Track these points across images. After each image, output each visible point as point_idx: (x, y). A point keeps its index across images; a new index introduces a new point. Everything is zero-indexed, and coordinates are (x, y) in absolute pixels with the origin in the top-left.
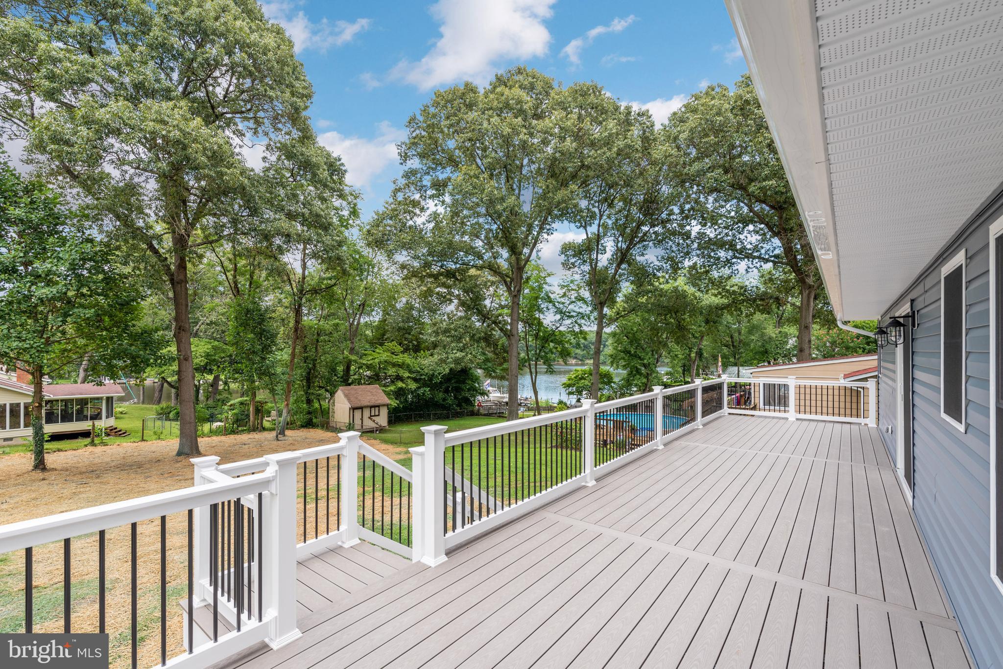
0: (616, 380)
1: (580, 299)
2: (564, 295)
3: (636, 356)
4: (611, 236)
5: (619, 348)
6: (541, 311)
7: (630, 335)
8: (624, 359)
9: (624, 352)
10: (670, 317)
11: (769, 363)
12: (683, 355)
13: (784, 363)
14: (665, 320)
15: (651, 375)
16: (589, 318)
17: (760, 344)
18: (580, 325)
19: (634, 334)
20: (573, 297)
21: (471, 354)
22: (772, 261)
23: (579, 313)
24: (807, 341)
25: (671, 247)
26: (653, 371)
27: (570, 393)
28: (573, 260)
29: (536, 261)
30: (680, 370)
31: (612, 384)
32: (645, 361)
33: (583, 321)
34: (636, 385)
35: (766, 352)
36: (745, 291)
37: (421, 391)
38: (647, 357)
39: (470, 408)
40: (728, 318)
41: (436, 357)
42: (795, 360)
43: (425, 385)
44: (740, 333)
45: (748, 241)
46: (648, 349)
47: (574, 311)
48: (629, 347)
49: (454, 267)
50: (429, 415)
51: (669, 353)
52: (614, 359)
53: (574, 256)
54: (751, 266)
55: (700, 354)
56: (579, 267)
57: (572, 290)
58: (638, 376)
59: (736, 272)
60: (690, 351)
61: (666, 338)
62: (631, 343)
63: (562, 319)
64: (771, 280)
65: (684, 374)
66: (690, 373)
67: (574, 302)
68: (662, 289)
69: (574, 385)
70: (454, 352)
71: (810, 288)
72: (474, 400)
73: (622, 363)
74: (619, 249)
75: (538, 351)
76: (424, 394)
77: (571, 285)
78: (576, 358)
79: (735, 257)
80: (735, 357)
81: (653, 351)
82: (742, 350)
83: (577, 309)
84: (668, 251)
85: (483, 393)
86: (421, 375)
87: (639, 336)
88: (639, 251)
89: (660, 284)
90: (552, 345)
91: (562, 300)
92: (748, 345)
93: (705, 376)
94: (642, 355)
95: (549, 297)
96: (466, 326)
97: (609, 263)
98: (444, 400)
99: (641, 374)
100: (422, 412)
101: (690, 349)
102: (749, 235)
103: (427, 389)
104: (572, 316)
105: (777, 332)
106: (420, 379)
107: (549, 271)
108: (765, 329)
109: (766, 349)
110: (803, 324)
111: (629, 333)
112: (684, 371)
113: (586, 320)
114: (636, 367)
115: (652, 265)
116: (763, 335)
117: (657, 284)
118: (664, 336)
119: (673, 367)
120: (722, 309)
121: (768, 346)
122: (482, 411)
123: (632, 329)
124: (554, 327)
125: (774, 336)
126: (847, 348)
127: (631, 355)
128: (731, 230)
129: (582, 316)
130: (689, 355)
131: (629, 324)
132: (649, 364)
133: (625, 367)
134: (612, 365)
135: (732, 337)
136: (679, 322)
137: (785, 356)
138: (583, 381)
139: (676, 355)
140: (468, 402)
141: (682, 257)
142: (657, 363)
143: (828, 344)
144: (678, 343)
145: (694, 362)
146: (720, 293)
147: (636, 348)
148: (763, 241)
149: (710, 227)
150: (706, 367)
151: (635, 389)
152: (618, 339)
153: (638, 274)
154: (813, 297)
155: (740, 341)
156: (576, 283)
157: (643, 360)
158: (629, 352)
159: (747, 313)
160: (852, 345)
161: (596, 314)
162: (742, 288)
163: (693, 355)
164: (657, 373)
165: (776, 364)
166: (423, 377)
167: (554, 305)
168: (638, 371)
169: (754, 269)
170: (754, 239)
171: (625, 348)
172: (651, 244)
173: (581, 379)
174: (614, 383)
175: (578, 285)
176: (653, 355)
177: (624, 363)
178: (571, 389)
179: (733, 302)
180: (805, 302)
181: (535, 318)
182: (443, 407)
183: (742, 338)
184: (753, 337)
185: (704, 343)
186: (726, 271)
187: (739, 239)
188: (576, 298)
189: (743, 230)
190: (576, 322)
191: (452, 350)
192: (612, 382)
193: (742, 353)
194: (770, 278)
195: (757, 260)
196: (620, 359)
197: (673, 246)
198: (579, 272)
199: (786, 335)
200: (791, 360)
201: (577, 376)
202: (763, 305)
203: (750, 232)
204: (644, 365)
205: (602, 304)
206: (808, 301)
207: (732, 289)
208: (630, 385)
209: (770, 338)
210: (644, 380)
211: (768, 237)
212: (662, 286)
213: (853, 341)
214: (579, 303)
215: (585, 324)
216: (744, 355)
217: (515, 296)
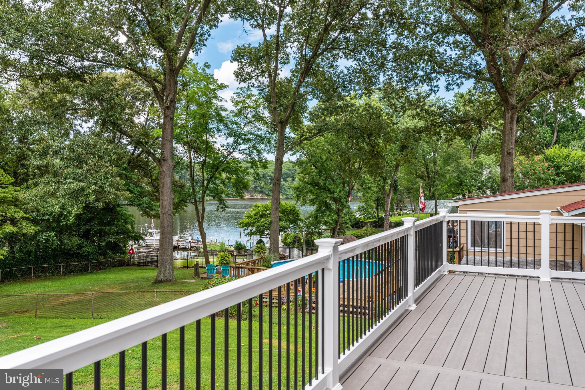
0: (302, 217)
1: (259, 118)
2: (239, 113)
3: (325, 189)
4: (295, 41)
5: (306, 180)
6: (209, 131)
7: (319, 164)
8: (311, 191)
9: (311, 184)
10: (363, 142)
11: (464, 195)
12: (376, 187)
13: (478, 197)
14: (357, 145)
15: (342, 211)
16: (270, 142)
17: (455, 175)
18: (259, 152)
19: (323, 163)
20: (250, 116)
21: (95, 184)
22: (474, 77)
23: (257, 136)
24: (510, 169)
25: (364, 58)
26: (344, 206)
27: (251, 234)
28: (249, 70)
29: (203, 70)
30: (373, 204)
31: (299, 222)
32: (336, 195)
33: (262, 146)
34: (326, 223)
35: (461, 184)
36: (445, 112)
37: (42, 238)
38: (338, 191)
39: (119, 256)
40: (424, 145)
41: (41, 189)
42: (489, 192)
43: (49, 228)
44: (435, 163)
45: (447, 55)
46: (339, 181)
47: (251, 134)
48: (317, 179)
49: (78, 64)
50: (58, 269)
51: (362, 185)
52: (300, 193)
53: (250, 64)
54: (451, 83)
55: (395, 186)
56: (257, 79)
57: (249, 107)
58: (328, 213)
59: (436, 89)
60: (385, 183)
61: (359, 168)
62: (319, 173)
63: (236, 143)
64: (470, 101)
65: (377, 209)
66: (383, 207)
67: (251, 122)
68: (352, 105)
69: (254, 223)
70: (68, 181)
71: (513, 108)
72: (125, 246)
73: (310, 196)
74: (303, 57)
75: (206, 182)
76: (47, 240)
77: (248, 101)
78: (261, 192)
79: (434, 72)
80: (430, 190)
81: (344, 183)
82: (437, 182)
83: (254, 131)
84: (360, 63)
85: (137, 238)
86: (44, 215)
87: (328, 164)
88: (327, 61)
89: (351, 99)
90: (224, 175)
91: (237, 119)
92: (443, 176)
93: (399, 211)
94: (332, 187)
95: (219, 115)
96: (89, 145)
97: (293, 75)
98: (80, 247)
99: (331, 210)
100: (46, 265)
101: (385, 180)
102: (448, 49)
103: (52, 234)
104: (250, 140)
105: (472, 162)
106: (43, 220)
107: (219, 82)
108: (461, 158)
109: (461, 181)
110: (506, 150)
111: (318, 161)
112: (378, 205)
113: (266, 145)
114: (326, 202)
115: (341, 75)
116: (458, 165)
117: (348, 99)
118: (357, 165)
119: (366, 202)
120: (420, 132)
121: (463, 178)
122: (135, 260)
123: (321, 157)
124: (226, 153)
125: (470, 166)
126: (539, 179)
127: (320, 188)
128: (431, 40)
129: (261, 139)
130: (383, 187)
131: (318, 151)
132: (340, 198)
133: (312, 202)
134: (298, 200)
135: (427, 167)
136: (373, 147)
137: (480, 188)
138: (263, 219)
139: (369, 188)
140: (115, 247)
141: (376, 70)
142: (348, 196)
143: (521, 176)
144: (371, 173)
145: (388, 195)
146: (418, 114)
147: (326, 180)
148: (463, 57)
149: (407, 37)
150: (400, 201)
151: (324, 227)
152: (305, 169)
153: (325, 85)
154: (516, 119)
155: (437, 172)
156: (253, 98)
157: (333, 193)
158: (317, 184)
159: (446, 138)
160: (542, 176)
161: (275, 136)
162: (441, 108)
163: (387, 188)
164: (349, 208)
165: (470, 198)
166: (46, 217)
167: (226, 125)
168: (328, 207)
169: (454, 86)
170: (453, 53)
171: (313, 179)
172: (341, 54)
173: (261, 216)
174: (301, 220)
175: (256, 101)
176: (344, 187)
177: (312, 197)
178: (250, 229)
179: (432, 124)
180: (508, 125)
181: (202, 142)
182: (78, 256)
183: (438, 168)
184: (448, 168)
185: (399, 174)
186: (425, 88)
187: (438, 52)
188: (253, 117)
189: (443, 42)
190: (254, 147)
191: (66, 178)
192: (298, 220)
193: (437, 185)
194: (469, 99)
195: (458, 75)
196: (307, 193)
197: (366, 57)
198: (257, 85)
199: (481, 165)
200: (485, 193)
201: (257, 213)
202: (463, 129)
203: (449, 45)
204: (335, 200)
205: (283, 124)
206: (511, 123)
207: (432, 109)
208: (319, 223)
209: (466, 169)
210: (335, 217)
211: (468, 53)
212: (353, 101)
213: (544, 173)
214: (258, 124)
215: (265, 150)
216: (439, 187)
217: (168, 108)
